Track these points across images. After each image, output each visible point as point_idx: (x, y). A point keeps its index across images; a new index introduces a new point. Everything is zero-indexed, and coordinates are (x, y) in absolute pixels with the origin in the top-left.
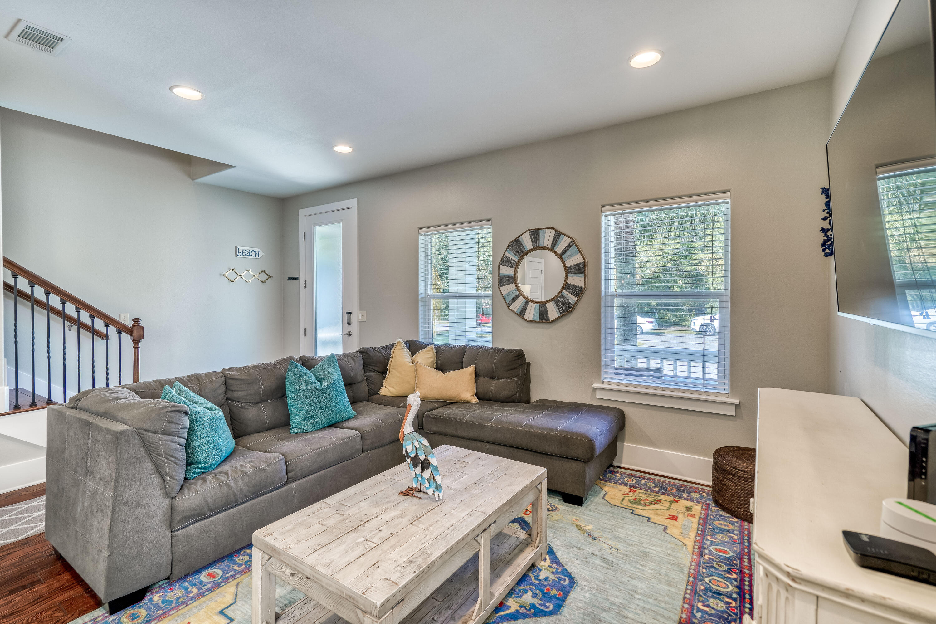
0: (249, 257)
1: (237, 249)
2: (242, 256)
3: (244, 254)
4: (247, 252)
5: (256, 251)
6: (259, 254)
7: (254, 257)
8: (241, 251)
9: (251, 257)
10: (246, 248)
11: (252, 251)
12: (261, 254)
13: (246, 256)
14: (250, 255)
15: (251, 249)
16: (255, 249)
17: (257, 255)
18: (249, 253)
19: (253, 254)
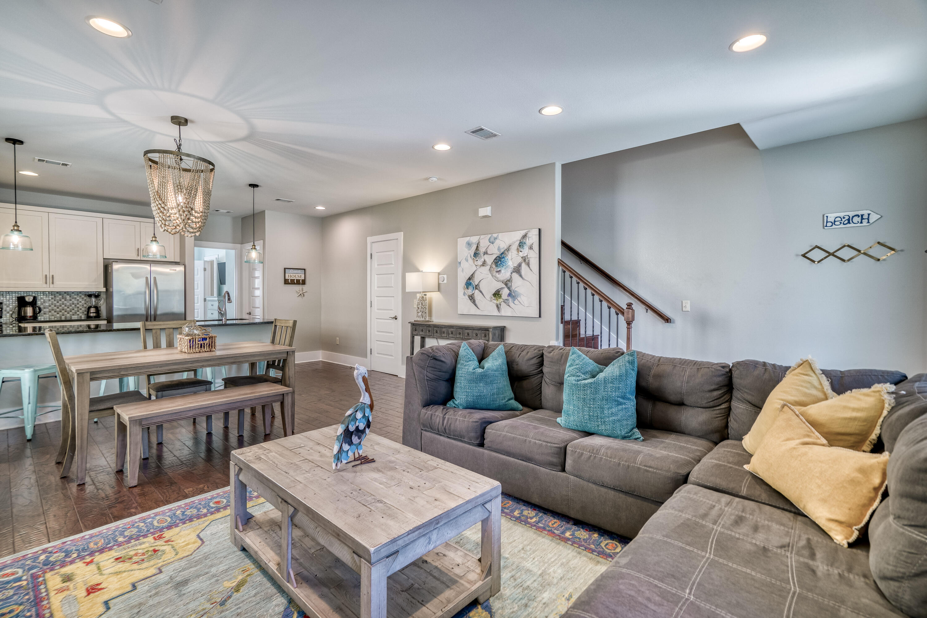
0: (848, 225)
1: (825, 218)
2: (834, 226)
3: (837, 223)
4: (843, 220)
5: (862, 216)
6: (868, 219)
7: (859, 225)
8: (831, 219)
9: (852, 225)
10: (842, 215)
11: (853, 217)
12: (874, 217)
13: (842, 226)
14: (849, 223)
15: (851, 214)
16: (860, 213)
17: (865, 222)
18: (849, 220)
19: (856, 219)
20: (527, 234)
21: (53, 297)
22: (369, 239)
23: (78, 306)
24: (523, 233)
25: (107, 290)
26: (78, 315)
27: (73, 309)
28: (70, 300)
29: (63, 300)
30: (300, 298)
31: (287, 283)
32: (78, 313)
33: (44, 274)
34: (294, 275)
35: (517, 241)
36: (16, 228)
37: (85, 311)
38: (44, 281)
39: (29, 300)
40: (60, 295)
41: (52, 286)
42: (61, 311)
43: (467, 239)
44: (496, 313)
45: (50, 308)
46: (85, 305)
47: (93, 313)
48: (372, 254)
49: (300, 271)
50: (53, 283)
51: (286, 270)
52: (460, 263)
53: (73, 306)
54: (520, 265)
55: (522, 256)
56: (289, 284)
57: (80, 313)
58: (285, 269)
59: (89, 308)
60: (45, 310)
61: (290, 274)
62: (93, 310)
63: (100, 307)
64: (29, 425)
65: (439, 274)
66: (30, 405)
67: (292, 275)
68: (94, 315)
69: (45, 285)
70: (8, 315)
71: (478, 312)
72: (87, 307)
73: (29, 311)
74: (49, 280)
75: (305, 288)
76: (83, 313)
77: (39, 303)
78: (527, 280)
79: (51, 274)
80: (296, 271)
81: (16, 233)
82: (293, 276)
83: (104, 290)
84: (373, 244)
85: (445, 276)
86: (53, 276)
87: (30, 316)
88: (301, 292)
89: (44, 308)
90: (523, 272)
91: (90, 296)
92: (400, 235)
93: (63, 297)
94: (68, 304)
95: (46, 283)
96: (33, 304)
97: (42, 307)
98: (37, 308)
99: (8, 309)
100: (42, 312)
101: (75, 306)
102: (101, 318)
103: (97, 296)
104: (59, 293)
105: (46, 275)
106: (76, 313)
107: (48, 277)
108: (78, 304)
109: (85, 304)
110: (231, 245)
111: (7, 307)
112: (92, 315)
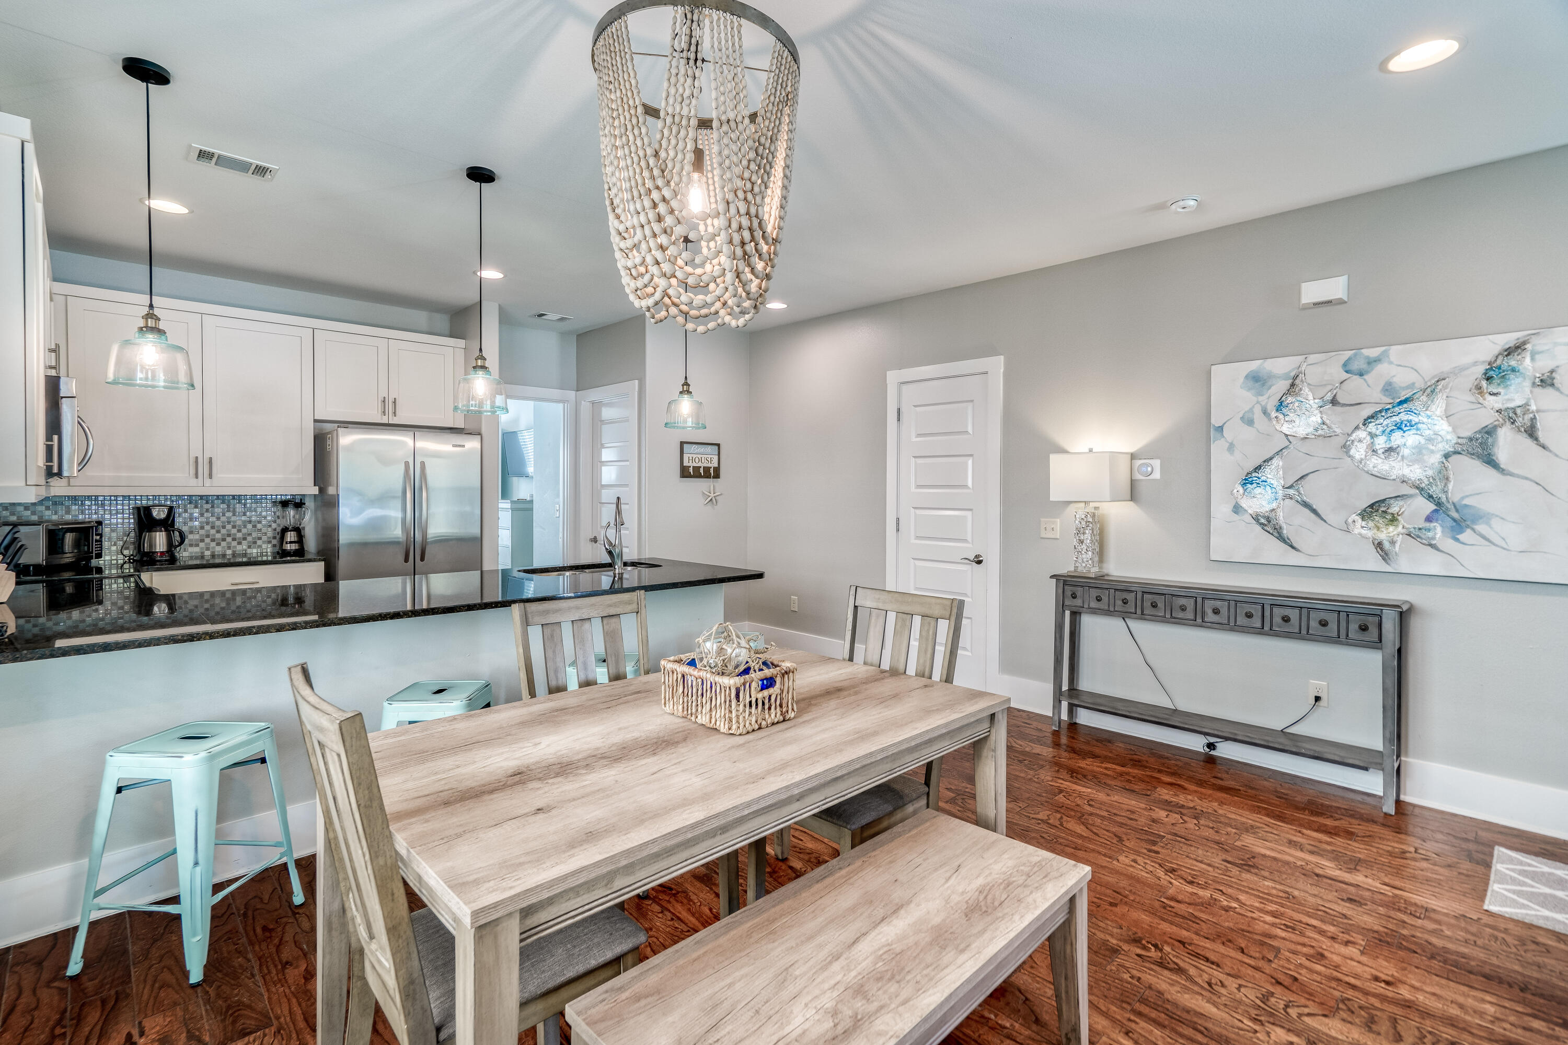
20: (1524, 343)
21: (209, 506)
22: (893, 377)
23: (259, 526)
24: (1509, 339)
25: (322, 490)
26: (260, 546)
27: (250, 535)
28: (245, 514)
29: (229, 514)
30: (709, 507)
31: (686, 474)
32: (259, 543)
33: (193, 455)
34: (699, 456)
35: (1475, 363)
36: (151, 323)
37: (274, 538)
38: (192, 471)
39: (159, 513)
40: (223, 502)
41: (208, 482)
42: (224, 540)
43: (1254, 365)
44: (1373, 562)
45: (202, 532)
46: (274, 526)
47: (291, 542)
48: (902, 410)
49: (709, 449)
50: (210, 476)
51: (685, 446)
52: (1220, 429)
53: (250, 526)
54: (1489, 432)
55: (1498, 406)
56: (689, 476)
57: (264, 542)
58: (682, 443)
59: (285, 530)
60: (191, 537)
61: (691, 456)
62: (291, 536)
63: (304, 528)
64: (194, 935)
65: (1133, 456)
66: (198, 869)
67: (694, 456)
68: (294, 547)
69: (193, 482)
70: (114, 548)
71: (1293, 558)
72: (279, 529)
73: (159, 540)
74: (203, 469)
75: (718, 483)
76: (270, 542)
77: (179, 522)
78: (1518, 476)
79: (207, 456)
80: (701, 449)
81: (150, 336)
82: (697, 460)
83: (315, 490)
84: (904, 387)
85: (1157, 463)
86: (211, 459)
87: (162, 553)
88: (712, 495)
89: (191, 532)
90: (1502, 454)
91: (285, 504)
92: (996, 365)
93: (228, 506)
94: (239, 523)
95: (197, 477)
96: (167, 524)
97: (185, 529)
98: (177, 533)
99: (114, 535)
100: (186, 541)
101: (254, 526)
102: (307, 556)
103: (299, 504)
104: (222, 498)
105: (197, 458)
106: (255, 543)
107: (200, 461)
108: (260, 522)
109: (275, 522)
110: (556, 393)
111: (112, 531)
112: (288, 547)
